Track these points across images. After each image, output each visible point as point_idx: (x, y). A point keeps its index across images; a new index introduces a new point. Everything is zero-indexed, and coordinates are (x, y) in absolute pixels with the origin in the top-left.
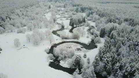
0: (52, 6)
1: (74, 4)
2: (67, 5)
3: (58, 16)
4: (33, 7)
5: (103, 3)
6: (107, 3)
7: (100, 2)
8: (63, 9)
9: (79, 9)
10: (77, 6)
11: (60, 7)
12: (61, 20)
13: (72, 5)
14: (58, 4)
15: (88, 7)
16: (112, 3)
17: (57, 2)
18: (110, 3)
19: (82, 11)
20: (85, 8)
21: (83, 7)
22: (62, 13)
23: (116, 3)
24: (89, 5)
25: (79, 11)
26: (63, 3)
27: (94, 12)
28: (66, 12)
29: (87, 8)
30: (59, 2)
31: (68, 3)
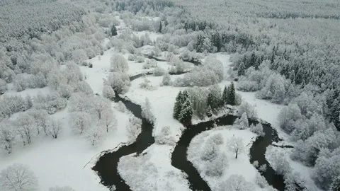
0: (121, 26)
1: (190, 20)
2: (166, 24)
3: (134, 68)
4: (58, 32)
5: (274, 16)
6: (288, 16)
7: (267, 14)
8: (154, 36)
9: (207, 41)
10: (197, 27)
11: (146, 28)
12: (144, 86)
13: (183, 25)
14: (141, 19)
15: (236, 34)
16: (305, 16)
17: (140, 11)
18: (297, 16)
19: (215, 48)
20: (226, 38)
21: (220, 32)
22: (149, 53)
23: (317, 17)
24: (239, 27)
25: (206, 48)
26: (157, 15)
27: (262, 58)
28: (165, 49)
29: (233, 38)
30: (144, 11)
31: (170, 15)
